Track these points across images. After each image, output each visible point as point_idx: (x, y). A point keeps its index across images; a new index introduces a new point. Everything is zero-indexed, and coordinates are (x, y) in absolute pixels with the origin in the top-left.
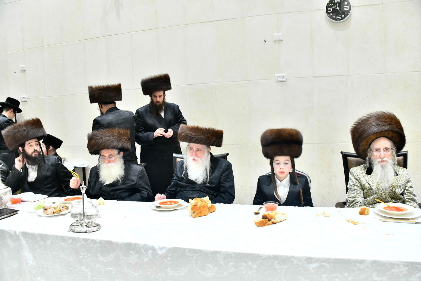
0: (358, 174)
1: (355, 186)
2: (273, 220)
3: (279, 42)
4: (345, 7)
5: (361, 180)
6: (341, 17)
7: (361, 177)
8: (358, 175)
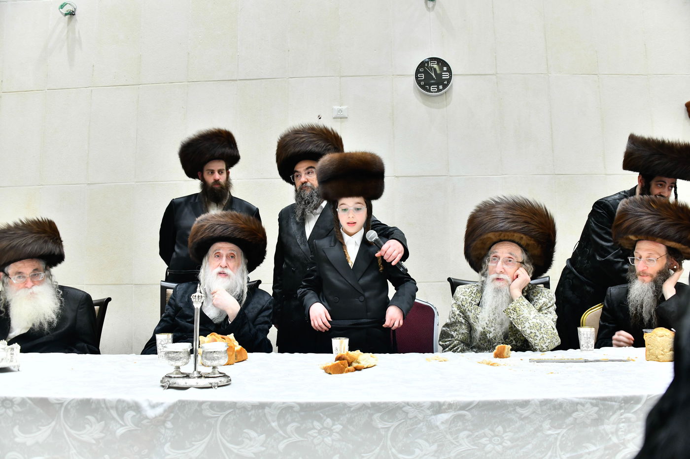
2: (355, 365)
3: (342, 119)
4: (443, 73)
6: (438, 88)
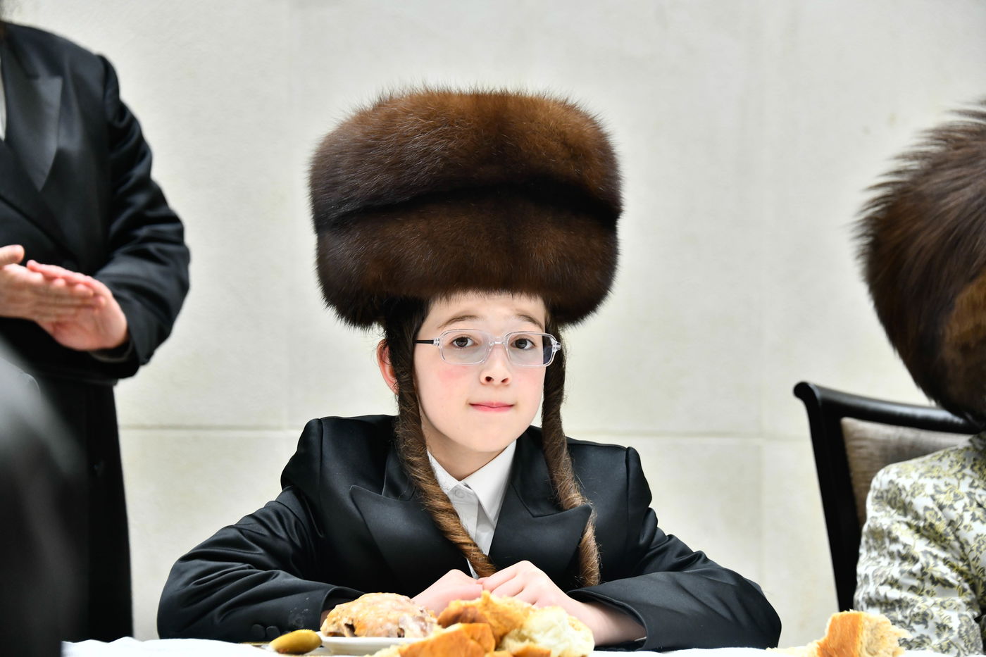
0: (942, 498)
1: (928, 586)
5: (969, 536)
7: (967, 516)
8: (941, 507)
